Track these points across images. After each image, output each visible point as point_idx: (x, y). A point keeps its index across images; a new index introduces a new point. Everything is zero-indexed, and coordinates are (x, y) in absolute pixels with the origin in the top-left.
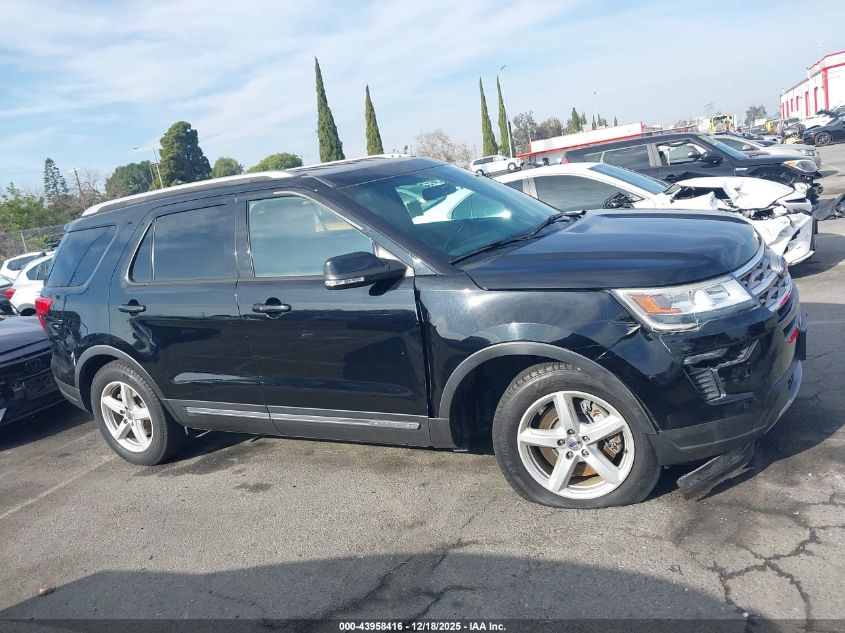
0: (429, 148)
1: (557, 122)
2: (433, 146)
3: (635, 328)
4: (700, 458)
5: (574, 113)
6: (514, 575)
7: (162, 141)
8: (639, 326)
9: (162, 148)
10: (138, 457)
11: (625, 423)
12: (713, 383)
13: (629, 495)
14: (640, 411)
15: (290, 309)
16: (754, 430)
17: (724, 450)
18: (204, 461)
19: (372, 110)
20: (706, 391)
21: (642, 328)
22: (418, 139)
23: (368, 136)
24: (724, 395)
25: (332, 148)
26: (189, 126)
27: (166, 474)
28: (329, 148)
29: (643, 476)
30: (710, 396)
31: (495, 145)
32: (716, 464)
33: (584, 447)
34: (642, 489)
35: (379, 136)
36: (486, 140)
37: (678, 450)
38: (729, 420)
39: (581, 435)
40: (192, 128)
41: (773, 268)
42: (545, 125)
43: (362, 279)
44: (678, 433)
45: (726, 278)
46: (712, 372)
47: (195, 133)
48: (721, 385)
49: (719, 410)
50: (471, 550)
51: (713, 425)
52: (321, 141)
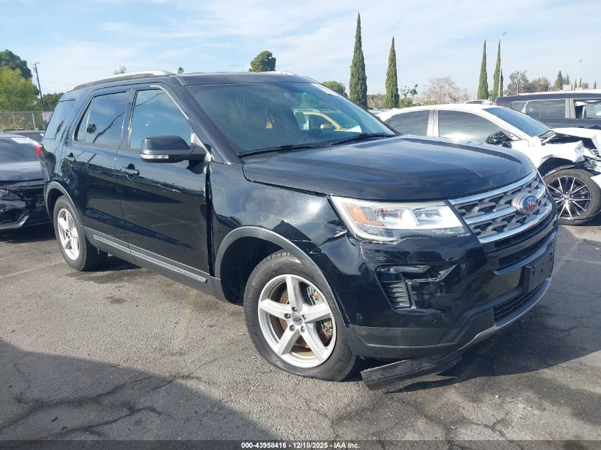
0: (438, 89)
1: (546, 81)
2: (441, 88)
3: (342, 233)
4: (388, 357)
5: (560, 75)
6: (196, 412)
7: (252, 63)
8: (346, 232)
9: (251, 68)
10: (72, 263)
11: (331, 312)
12: (405, 295)
13: (330, 372)
14: (334, 304)
15: (138, 174)
16: (440, 345)
17: (412, 356)
18: (113, 275)
19: (394, 55)
20: (399, 300)
21: (347, 233)
22: (431, 81)
23: (388, 74)
24: (414, 307)
25: (359, 79)
26: (271, 55)
27: (90, 279)
28: (356, 80)
29: (340, 360)
30: (401, 305)
31: (487, 93)
32: (403, 367)
33: (303, 324)
34: (341, 371)
35: (396, 76)
36: (480, 88)
37: (365, 345)
38: (412, 330)
39: (301, 313)
40: (273, 56)
41: (514, 204)
42: (535, 82)
43: (167, 157)
44: (363, 330)
45: (442, 203)
46: (406, 285)
47: (274, 60)
48: (414, 298)
49: (406, 320)
50: (191, 384)
51: (397, 331)
52: (352, 74)
